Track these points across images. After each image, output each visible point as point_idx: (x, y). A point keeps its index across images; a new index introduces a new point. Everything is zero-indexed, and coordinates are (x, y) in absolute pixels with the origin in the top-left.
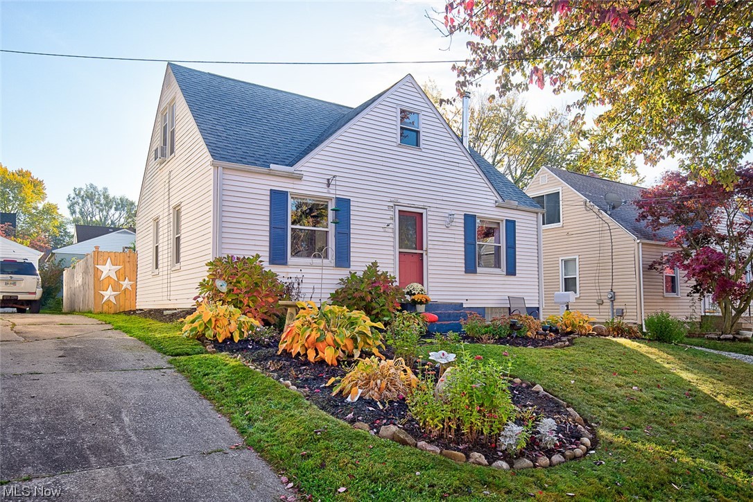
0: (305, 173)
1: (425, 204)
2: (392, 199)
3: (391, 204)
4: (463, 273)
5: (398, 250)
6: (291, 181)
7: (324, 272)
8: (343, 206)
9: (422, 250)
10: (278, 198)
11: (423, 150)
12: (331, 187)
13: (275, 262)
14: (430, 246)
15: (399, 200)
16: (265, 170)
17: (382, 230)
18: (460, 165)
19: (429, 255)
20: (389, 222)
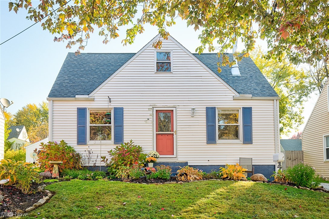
0: (95, 97)
1: (175, 104)
2: (151, 104)
3: (151, 107)
4: (206, 144)
5: (155, 133)
6: (89, 102)
7: (102, 147)
8: (119, 112)
9: (173, 131)
10: (81, 112)
11: (174, 73)
12: (112, 102)
13: (80, 143)
14: (178, 129)
15: (156, 104)
16: (73, 98)
17: (144, 122)
18: (202, 77)
19: (178, 134)
20: (148, 117)
